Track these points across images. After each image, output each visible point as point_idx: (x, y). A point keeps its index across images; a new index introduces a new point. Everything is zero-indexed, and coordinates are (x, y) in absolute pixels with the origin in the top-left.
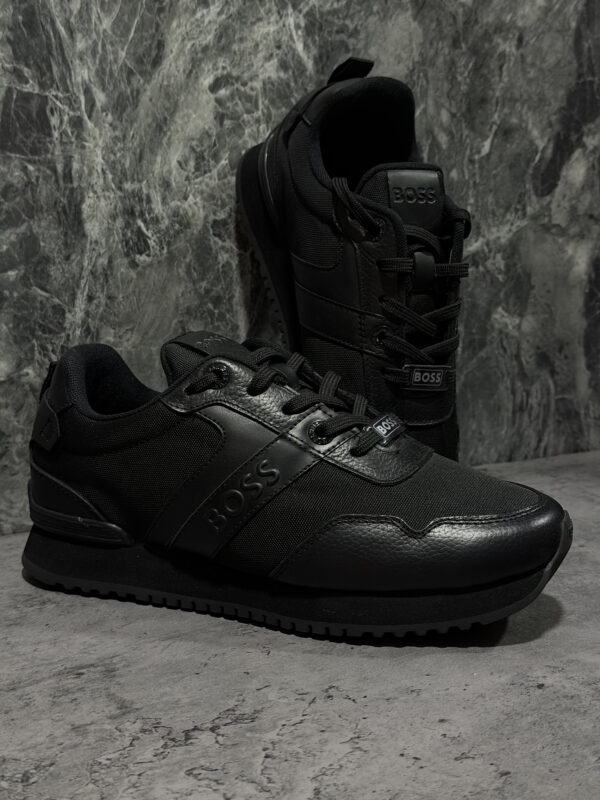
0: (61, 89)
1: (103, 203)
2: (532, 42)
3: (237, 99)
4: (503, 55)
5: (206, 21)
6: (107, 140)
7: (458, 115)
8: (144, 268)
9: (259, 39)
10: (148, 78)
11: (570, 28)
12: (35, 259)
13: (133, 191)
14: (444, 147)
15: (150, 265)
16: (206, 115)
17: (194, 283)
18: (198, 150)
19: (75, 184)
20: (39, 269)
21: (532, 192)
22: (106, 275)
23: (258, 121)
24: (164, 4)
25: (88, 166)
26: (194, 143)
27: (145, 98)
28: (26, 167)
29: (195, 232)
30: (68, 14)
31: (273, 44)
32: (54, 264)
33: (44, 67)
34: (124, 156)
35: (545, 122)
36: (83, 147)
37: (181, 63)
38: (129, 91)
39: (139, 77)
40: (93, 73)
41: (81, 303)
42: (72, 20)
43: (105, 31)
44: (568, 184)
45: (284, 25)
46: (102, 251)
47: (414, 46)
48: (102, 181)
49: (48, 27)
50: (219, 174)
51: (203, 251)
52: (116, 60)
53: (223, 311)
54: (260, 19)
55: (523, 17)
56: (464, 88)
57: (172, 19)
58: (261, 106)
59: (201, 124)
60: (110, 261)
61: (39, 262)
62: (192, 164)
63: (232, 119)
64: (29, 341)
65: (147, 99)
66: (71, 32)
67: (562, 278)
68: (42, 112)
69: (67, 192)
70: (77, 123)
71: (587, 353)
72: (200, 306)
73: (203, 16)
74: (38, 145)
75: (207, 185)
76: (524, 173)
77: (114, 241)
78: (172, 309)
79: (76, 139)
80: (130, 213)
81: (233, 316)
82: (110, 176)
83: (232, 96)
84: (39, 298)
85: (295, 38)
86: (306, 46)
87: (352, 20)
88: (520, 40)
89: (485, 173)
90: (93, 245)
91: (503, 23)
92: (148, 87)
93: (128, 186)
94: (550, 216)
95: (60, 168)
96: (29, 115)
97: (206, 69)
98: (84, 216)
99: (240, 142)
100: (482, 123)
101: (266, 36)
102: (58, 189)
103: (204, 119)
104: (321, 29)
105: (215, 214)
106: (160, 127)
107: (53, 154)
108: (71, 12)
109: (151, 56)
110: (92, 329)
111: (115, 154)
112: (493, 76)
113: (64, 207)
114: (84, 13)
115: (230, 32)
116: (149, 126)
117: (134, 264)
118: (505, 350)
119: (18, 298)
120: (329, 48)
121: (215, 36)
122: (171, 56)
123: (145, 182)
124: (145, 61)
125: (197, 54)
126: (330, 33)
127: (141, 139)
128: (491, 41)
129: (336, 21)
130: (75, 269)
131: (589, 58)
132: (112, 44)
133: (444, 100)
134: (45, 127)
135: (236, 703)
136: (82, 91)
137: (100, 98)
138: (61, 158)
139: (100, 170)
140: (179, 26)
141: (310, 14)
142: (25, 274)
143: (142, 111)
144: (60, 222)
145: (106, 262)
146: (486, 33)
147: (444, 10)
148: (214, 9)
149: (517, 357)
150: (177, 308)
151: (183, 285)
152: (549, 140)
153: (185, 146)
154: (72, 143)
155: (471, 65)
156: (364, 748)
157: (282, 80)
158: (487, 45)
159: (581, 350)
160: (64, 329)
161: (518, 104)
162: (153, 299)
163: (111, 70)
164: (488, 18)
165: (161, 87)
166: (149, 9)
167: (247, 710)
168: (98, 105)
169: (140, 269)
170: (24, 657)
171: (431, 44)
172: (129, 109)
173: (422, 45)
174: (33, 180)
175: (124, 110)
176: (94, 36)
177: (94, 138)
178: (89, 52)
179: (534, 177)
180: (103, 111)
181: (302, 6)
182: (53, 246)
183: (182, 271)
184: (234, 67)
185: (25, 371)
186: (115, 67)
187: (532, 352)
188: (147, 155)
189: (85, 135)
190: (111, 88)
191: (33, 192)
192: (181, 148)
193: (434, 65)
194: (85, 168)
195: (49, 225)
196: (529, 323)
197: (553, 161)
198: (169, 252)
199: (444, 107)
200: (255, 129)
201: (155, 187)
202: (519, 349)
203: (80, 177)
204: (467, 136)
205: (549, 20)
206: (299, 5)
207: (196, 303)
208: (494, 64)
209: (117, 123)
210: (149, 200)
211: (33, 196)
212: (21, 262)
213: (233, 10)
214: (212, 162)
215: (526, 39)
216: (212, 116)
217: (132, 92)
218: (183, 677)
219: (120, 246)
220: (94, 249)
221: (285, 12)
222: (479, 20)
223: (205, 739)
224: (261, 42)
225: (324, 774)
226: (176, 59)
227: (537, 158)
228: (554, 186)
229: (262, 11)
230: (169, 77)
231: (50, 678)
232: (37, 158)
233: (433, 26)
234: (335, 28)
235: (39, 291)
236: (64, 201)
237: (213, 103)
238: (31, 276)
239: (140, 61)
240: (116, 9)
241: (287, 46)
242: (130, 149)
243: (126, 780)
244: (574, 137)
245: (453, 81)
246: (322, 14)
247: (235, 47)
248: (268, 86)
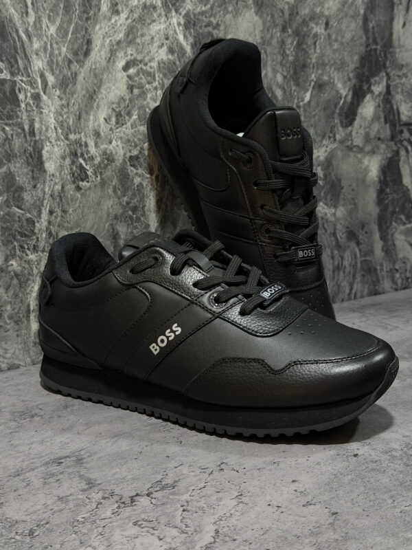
0: (25, 75)
1: (56, 149)
2: (335, 25)
3: (141, 75)
4: (316, 35)
5: (119, 24)
6: (58, 107)
7: (288, 76)
8: (86, 190)
9: (154, 34)
10: (82, 64)
11: (360, 14)
12: (13, 189)
13: (76, 140)
14: (280, 98)
15: (90, 188)
16: (121, 87)
17: (119, 198)
18: (117, 110)
19: (37, 138)
20: (16, 195)
21: (339, 125)
22: (60, 196)
23: (156, 89)
24: (90, 14)
25: (45, 125)
26: (114, 106)
27: (80, 78)
28: (4, 129)
29: (118, 164)
30: (27, 24)
31: (163, 37)
32: (26, 191)
33: (13, 61)
34: (68, 117)
35: (346, 78)
36: (41, 113)
37: (103, 53)
38: (69, 74)
39: (76, 64)
40: (45, 63)
41: (45, 215)
42: (30, 29)
43: (52, 35)
44: (363, 118)
45: (170, 24)
46: (57, 181)
47: (257, 33)
48: (55, 134)
49: (14, 35)
50: (132, 125)
51: (124, 177)
52: (60, 54)
53: (139, 215)
54: (154, 21)
55: (328, 8)
56: (291, 58)
57: (96, 24)
58: (157, 79)
59: (118, 93)
60: (63, 187)
61: (16, 191)
62: (114, 119)
63: (139, 88)
64: (12, 243)
65: (82, 79)
66: (29, 37)
67: (362, 181)
68: (13, 91)
69: (32, 143)
70: (37, 97)
71: (380, 229)
72: (123, 213)
73: (116, 21)
74: (11, 113)
75: (124, 133)
76: (333, 113)
77: (65, 174)
78: (105, 216)
79: (37, 107)
80: (74, 155)
81: (145, 219)
82: (60, 131)
83: (138, 74)
84: (17, 215)
85: (178, 31)
86: (185, 37)
87: (215, 17)
88: (327, 24)
89: (307, 114)
90: (51, 177)
91: (315, 14)
92: (82, 70)
93: (72, 137)
94: (352, 140)
95: (27, 128)
96: (5, 94)
97: (120, 56)
98: (44, 158)
99: (145, 103)
100: (304, 81)
101: (158, 32)
102: (26, 141)
103: (120, 89)
104: (194, 25)
105: (130, 152)
106: (92, 96)
107: (21, 119)
108: (29, 23)
109: (83, 50)
110: (53, 233)
111: (63, 116)
112: (310, 49)
113: (30, 154)
114: (38, 24)
115: (135, 30)
116: (84, 96)
117: (78, 188)
118: (326, 230)
119: (3, 216)
120: (201, 37)
121: (125, 33)
122: (96, 49)
123: (83, 133)
124: (79, 53)
125: (113, 46)
126: (201, 27)
127: (79, 105)
128: (308, 26)
129: (205, 19)
130: (40, 194)
131: (373, 33)
132: (57, 43)
133: (278, 68)
134: (15, 101)
135: (162, 477)
136: (39, 76)
137: (51, 79)
138: (27, 121)
139: (53, 128)
140: (100, 29)
141: (187, 16)
142: (7, 200)
143: (79, 86)
144: (28, 163)
145: (60, 188)
146: (304, 21)
147: (275, 7)
148: (123, 16)
149: (334, 234)
150: (108, 215)
151: (112, 200)
152: (349, 90)
153: (109, 108)
154: (34, 110)
155: (295, 43)
156: (245, 502)
157: (170, 60)
158: (305, 29)
159: (375, 228)
160: (35, 234)
161: (327, 68)
162: (92, 210)
163: (57, 61)
164: (305, 11)
165: (91, 70)
166: (80, 18)
167: (169, 481)
168: (50, 84)
169: (83, 191)
170: (23, 454)
171: (268, 30)
172: (70, 86)
173: (262, 31)
174: (10, 137)
175: (67, 86)
176: (45, 39)
177: (48, 106)
178: (42, 50)
179: (340, 115)
180: (53, 88)
181: (181, 10)
182: (25, 179)
183: (110, 191)
184: (138, 54)
185: (11, 263)
186: (59, 59)
187: (344, 230)
188: (84, 115)
189: (42, 104)
190: (58, 72)
191: (10, 144)
192: (106, 110)
193: (271, 44)
194: (43, 127)
195: (22, 166)
196: (341, 212)
197: (352, 103)
198: (102, 179)
199: (278, 71)
200: (154, 95)
201: (90, 136)
202: (335, 229)
203: (40, 133)
204: (295, 91)
205: (345, 9)
206: (179, 10)
207: (121, 211)
208: (310, 41)
209: (63, 96)
210: (86, 145)
211: (10, 147)
212: (4, 191)
213: (136, 16)
214: (127, 118)
215: (331, 23)
216: (125, 87)
217: (72, 74)
218: (127, 462)
219: (69, 177)
220: (52, 180)
221: (170, 15)
222: (300, 12)
223: (144, 501)
224: (156, 36)
225: (221, 520)
226: (100, 51)
227: (342, 102)
228: (354, 119)
229: (155, 15)
230: (95, 63)
231: (41, 466)
232: (11, 122)
233: (269, 18)
234: (204, 24)
235: (17, 210)
236: (31, 149)
237: (125, 78)
238: (11, 200)
239: (76, 53)
240: (59, 20)
241: (173, 38)
242: (72, 112)
243: (95, 530)
244: (365, 87)
245: (284, 54)
246: (195, 15)
247: (138, 40)
248: (162, 65)
